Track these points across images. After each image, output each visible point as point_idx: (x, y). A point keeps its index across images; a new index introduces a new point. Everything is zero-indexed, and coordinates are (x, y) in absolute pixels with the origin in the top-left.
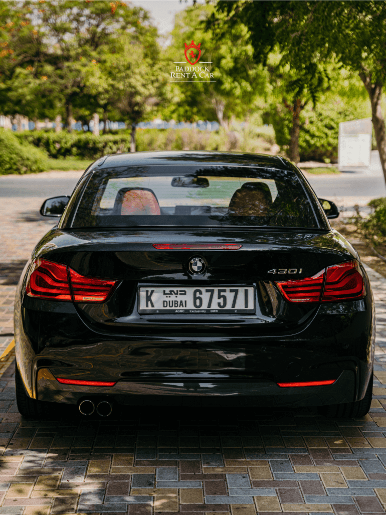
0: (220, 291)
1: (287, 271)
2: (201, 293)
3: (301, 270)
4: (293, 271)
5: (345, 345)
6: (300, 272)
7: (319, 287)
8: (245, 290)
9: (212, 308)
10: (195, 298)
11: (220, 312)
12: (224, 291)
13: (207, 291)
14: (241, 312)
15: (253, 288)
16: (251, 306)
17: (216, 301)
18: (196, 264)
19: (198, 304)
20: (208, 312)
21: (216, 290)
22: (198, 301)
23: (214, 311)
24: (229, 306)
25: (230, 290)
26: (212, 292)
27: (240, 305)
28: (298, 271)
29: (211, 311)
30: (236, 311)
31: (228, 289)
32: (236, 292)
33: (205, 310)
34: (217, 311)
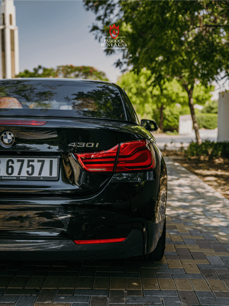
0: (29, 161)
1: (85, 145)
2: (13, 163)
3: (97, 144)
4: (91, 145)
5: (134, 209)
6: (97, 146)
7: (113, 160)
8: (50, 160)
9: (21, 175)
10: (8, 167)
11: (28, 179)
12: (33, 161)
13: (18, 161)
14: (46, 179)
15: (57, 159)
16: (55, 174)
17: (25, 169)
18: (6, 138)
19: (10, 172)
20: (18, 179)
21: (26, 160)
22: (10, 169)
23: (23, 178)
24: (36, 174)
25: (38, 160)
26: (23, 162)
27: (46, 173)
28: (95, 145)
29: (21, 178)
30: (42, 178)
31: (36, 160)
32: (43, 162)
33: (15, 177)
34: (25, 178)
